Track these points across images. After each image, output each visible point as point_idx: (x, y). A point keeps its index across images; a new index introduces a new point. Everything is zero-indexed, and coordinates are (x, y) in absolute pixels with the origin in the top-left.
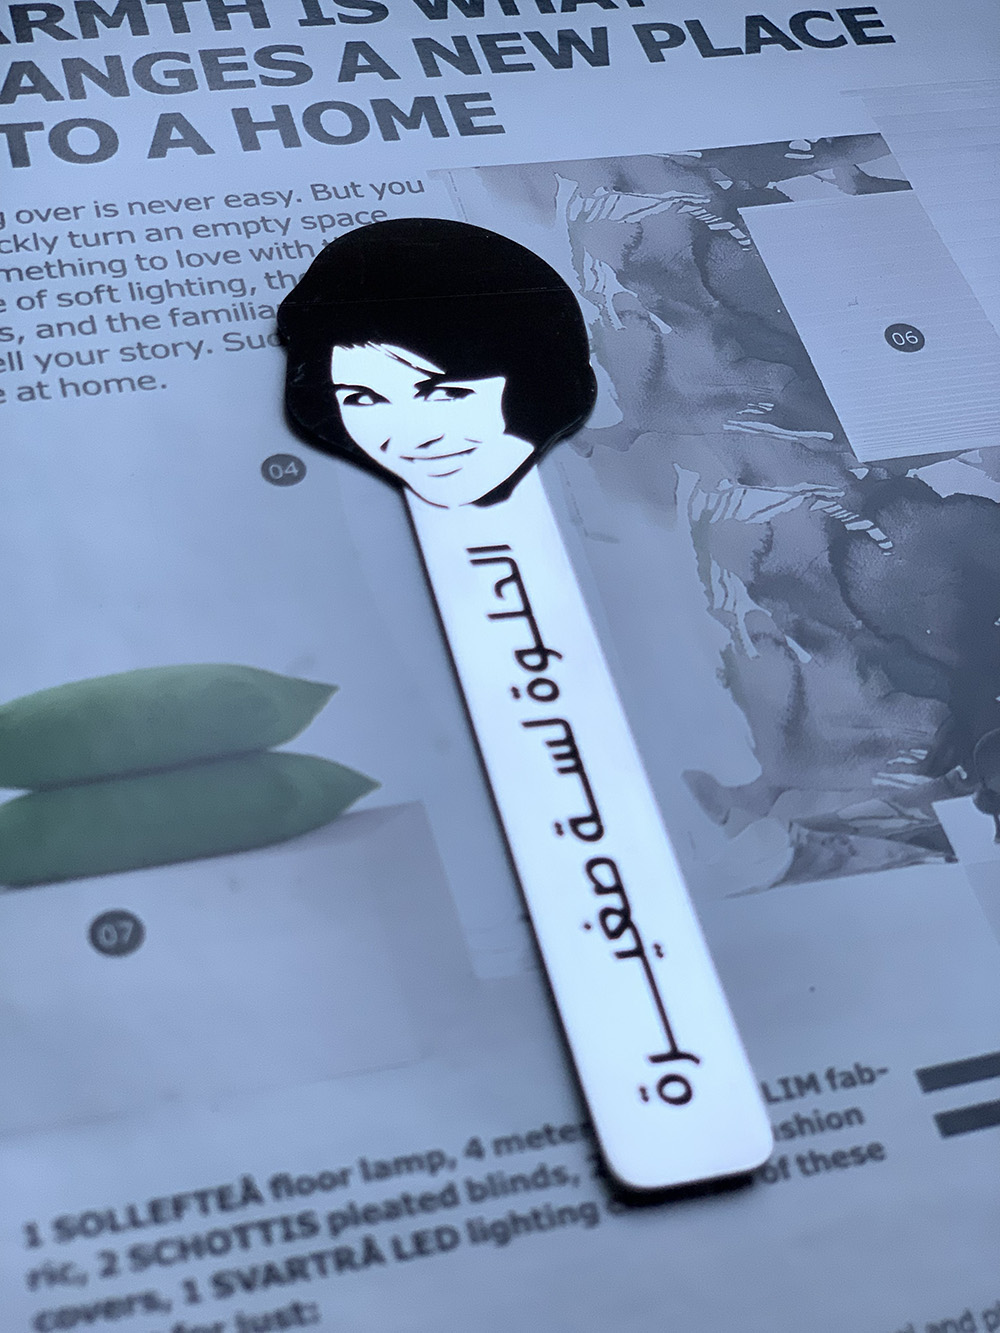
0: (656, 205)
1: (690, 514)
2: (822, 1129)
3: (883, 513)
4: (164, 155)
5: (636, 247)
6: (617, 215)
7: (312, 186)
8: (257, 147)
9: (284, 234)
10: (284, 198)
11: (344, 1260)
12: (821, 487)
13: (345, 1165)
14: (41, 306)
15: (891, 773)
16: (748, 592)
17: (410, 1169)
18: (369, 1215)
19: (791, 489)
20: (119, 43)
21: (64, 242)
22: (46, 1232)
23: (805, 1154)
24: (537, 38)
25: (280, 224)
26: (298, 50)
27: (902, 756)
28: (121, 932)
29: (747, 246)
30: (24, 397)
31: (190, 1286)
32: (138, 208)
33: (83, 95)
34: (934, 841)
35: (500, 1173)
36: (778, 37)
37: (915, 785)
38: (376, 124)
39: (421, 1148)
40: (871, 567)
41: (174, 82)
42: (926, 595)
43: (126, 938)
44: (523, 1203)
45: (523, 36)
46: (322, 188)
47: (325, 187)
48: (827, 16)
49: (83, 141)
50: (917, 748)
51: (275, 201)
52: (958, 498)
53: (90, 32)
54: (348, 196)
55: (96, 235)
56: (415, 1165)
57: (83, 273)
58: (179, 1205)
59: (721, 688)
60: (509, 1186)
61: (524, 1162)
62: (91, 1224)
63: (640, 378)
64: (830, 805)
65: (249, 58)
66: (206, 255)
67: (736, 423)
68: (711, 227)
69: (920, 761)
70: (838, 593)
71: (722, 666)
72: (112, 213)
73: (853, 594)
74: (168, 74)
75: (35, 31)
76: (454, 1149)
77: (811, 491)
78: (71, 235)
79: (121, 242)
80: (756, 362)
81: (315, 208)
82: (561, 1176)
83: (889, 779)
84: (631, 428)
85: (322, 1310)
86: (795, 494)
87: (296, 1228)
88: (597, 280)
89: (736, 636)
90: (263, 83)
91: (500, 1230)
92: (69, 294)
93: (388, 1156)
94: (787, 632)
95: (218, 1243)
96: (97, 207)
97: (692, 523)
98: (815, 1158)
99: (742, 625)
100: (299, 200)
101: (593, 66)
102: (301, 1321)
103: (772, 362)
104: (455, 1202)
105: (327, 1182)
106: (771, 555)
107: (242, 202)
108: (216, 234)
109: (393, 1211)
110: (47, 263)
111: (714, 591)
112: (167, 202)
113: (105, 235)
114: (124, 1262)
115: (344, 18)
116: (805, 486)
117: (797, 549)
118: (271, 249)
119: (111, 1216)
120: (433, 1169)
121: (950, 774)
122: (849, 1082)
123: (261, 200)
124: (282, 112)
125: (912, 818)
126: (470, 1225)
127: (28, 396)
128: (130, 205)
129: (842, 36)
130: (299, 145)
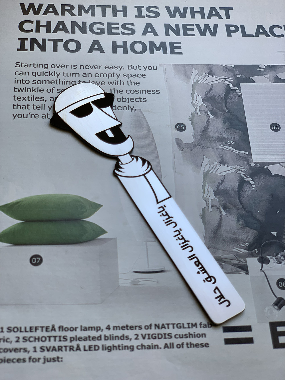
0: (218, 80)
1: (204, 170)
2: (195, 337)
3: (256, 177)
4: (92, 52)
5: (209, 92)
6: (207, 82)
7: (128, 65)
8: (116, 53)
9: (118, 78)
10: (120, 68)
11: (71, 348)
12: (241, 167)
13: (77, 326)
14: (53, 92)
15: (238, 248)
16: (214, 194)
17: (92, 330)
18: (80, 339)
19: (233, 167)
20: (87, 18)
21: (62, 74)
22: (5, 330)
23: (189, 343)
24: (198, 26)
25: (117, 75)
26: (133, 25)
27: (242, 244)
28: (37, 260)
29: (239, 95)
30: (43, 117)
31: (35, 348)
32: (82, 67)
33: (74, 33)
34: (244, 268)
35: (113, 335)
36: (265, 33)
37: (243, 252)
38: (149, 49)
39: (95, 326)
40: (248, 192)
41: (99, 31)
42: (260, 201)
43: (38, 262)
44: (116, 343)
45: (195, 25)
46: (130, 66)
47: (131, 66)
48: (280, 27)
49: (72, 46)
50: (247, 243)
51: (118, 68)
52: (277, 175)
53: (80, 14)
54: (137, 69)
55: (70, 73)
56: (93, 329)
57: (65, 84)
58: (36, 329)
59: (200, 218)
60: (114, 338)
61: (120, 333)
62: (16, 330)
63: (201, 130)
64: (220, 254)
65: (120, 26)
66: (96, 82)
67: (223, 146)
68: (231, 88)
69: (247, 246)
70: (237, 197)
71: (202, 213)
72: (75, 68)
73: (241, 198)
74: (98, 29)
75: (66, 12)
76: (103, 327)
77: (238, 168)
78: (64, 73)
79: (76, 76)
80: (233, 129)
81: (127, 71)
82: (127, 338)
83: (237, 249)
84: (195, 144)
85: (63, 359)
86: (233, 168)
87: (62, 339)
88: (197, 100)
89: (207, 205)
90: (122, 34)
91: (109, 348)
92: (60, 89)
93: (87, 326)
94: (221, 206)
95: (44, 339)
96: (72, 65)
97: (204, 173)
98: (191, 344)
99: (210, 202)
100: (124, 69)
101: (211, 36)
102: (58, 361)
103: (237, 130)
104: (101, 340)
105: (72, 329)
106: (223, 184)
107: (109, 68)
108: (100, 77)
109: (85, 339)
110: (56, 80)
111: (205, 192)
112: (90, 66)
113: (72, 74)
114: (21, 340)
115: (148, 16)
116: (237, 166)
117: (230, 184)
118: (114, 82)
119: (21, 328)
120: (97, 331)
121: (253, 251)
122: (205, 326)
123: (114, 68)
124: (125, 43)
125: (240, 261)
126: (103, 346)
127: (44, 117)
128: (80, 66)
129: (283, 34)
130: (127, 53)
